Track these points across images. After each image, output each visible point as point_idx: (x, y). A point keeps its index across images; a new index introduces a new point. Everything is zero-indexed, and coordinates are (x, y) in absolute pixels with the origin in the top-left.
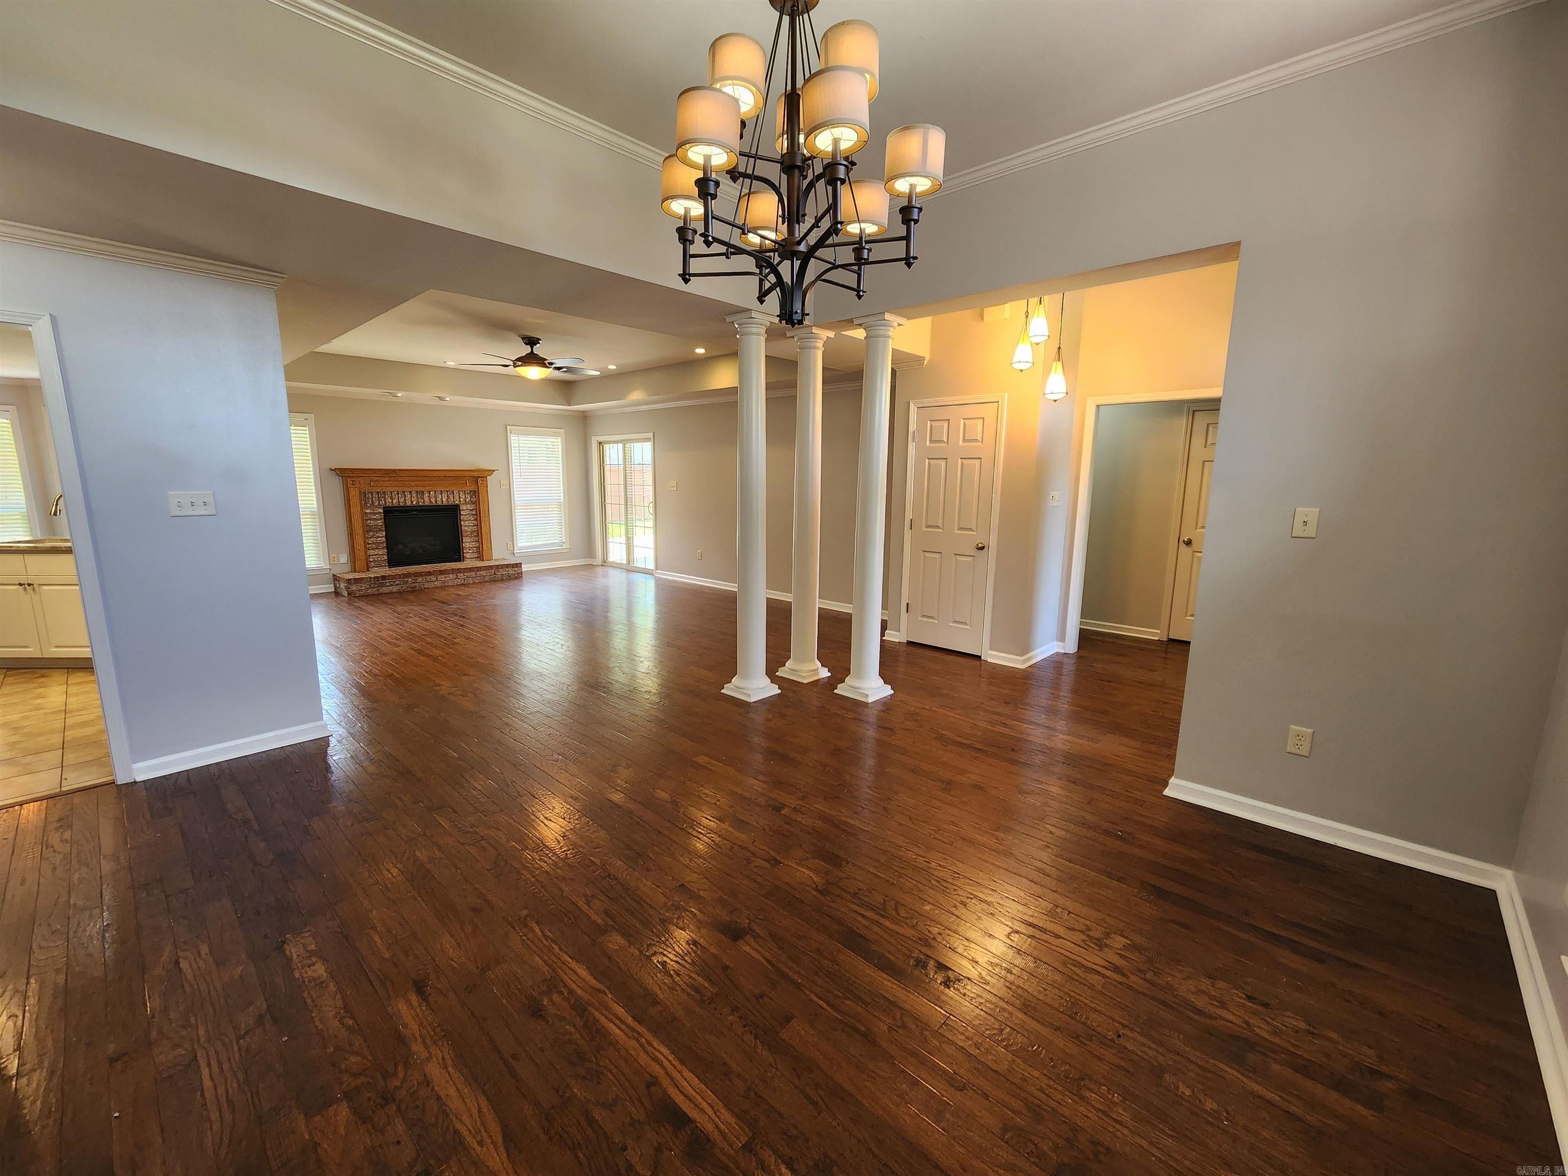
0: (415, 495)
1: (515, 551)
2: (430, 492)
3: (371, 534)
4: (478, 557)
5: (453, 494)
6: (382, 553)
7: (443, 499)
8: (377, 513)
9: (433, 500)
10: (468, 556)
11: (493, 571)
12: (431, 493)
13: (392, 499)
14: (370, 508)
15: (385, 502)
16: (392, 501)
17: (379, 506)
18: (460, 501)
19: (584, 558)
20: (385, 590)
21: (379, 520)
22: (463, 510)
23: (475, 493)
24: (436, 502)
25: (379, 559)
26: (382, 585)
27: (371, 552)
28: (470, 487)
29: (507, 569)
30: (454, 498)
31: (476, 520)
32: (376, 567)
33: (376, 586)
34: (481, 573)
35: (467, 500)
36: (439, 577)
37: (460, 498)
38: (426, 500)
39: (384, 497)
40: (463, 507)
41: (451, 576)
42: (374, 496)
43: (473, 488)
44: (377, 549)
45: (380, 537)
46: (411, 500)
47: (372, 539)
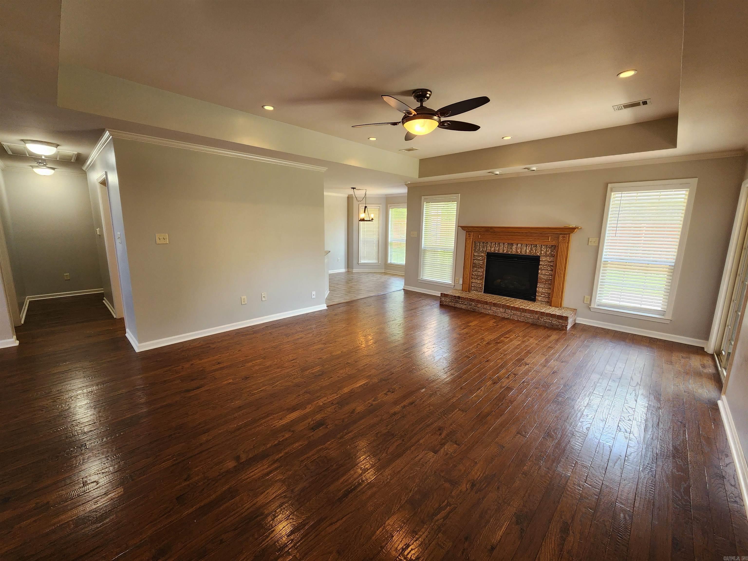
0: (506, 246)
1: (592, 306)
2: (517, 244)
3: (475, 269)
4: (548, 302)
5: (536, 247)
6: (480, 283)
7: (526, 250)
8: (481, 256)
9: (519, 251)
10: (539, 298)
11: (537, 316)
12: (519, 245)
13: (491, 247)
14: (477, 252)
15: (487, 249)
16: (491, 249)
17: (483, 252)
18: (541, 253)
19: (694, 337)
20: (458, 305)
21: (481, 260)
22: (542, 261)
23: (555, 248)
24: (521, 252)
25: (477, 286)
26: (457, 302)
27: (474, 281)
28: (551, 241)
29: (551, 319)
30: (536, 251)
31: (552, 270)
32: (475, 291)
33: (454, 301)
34: (526, 314)
35: (548, 253)
36: (492, 308)
37: (541, 250)
38: (514, 250)
39: (486, 246)
40: (542, 259)
41: (501, 310)
42: (481, 244)
43: (554, 243)
44: (477, 279)
45: (480, 272)
46: (503, 249)
47: (475, 273)
